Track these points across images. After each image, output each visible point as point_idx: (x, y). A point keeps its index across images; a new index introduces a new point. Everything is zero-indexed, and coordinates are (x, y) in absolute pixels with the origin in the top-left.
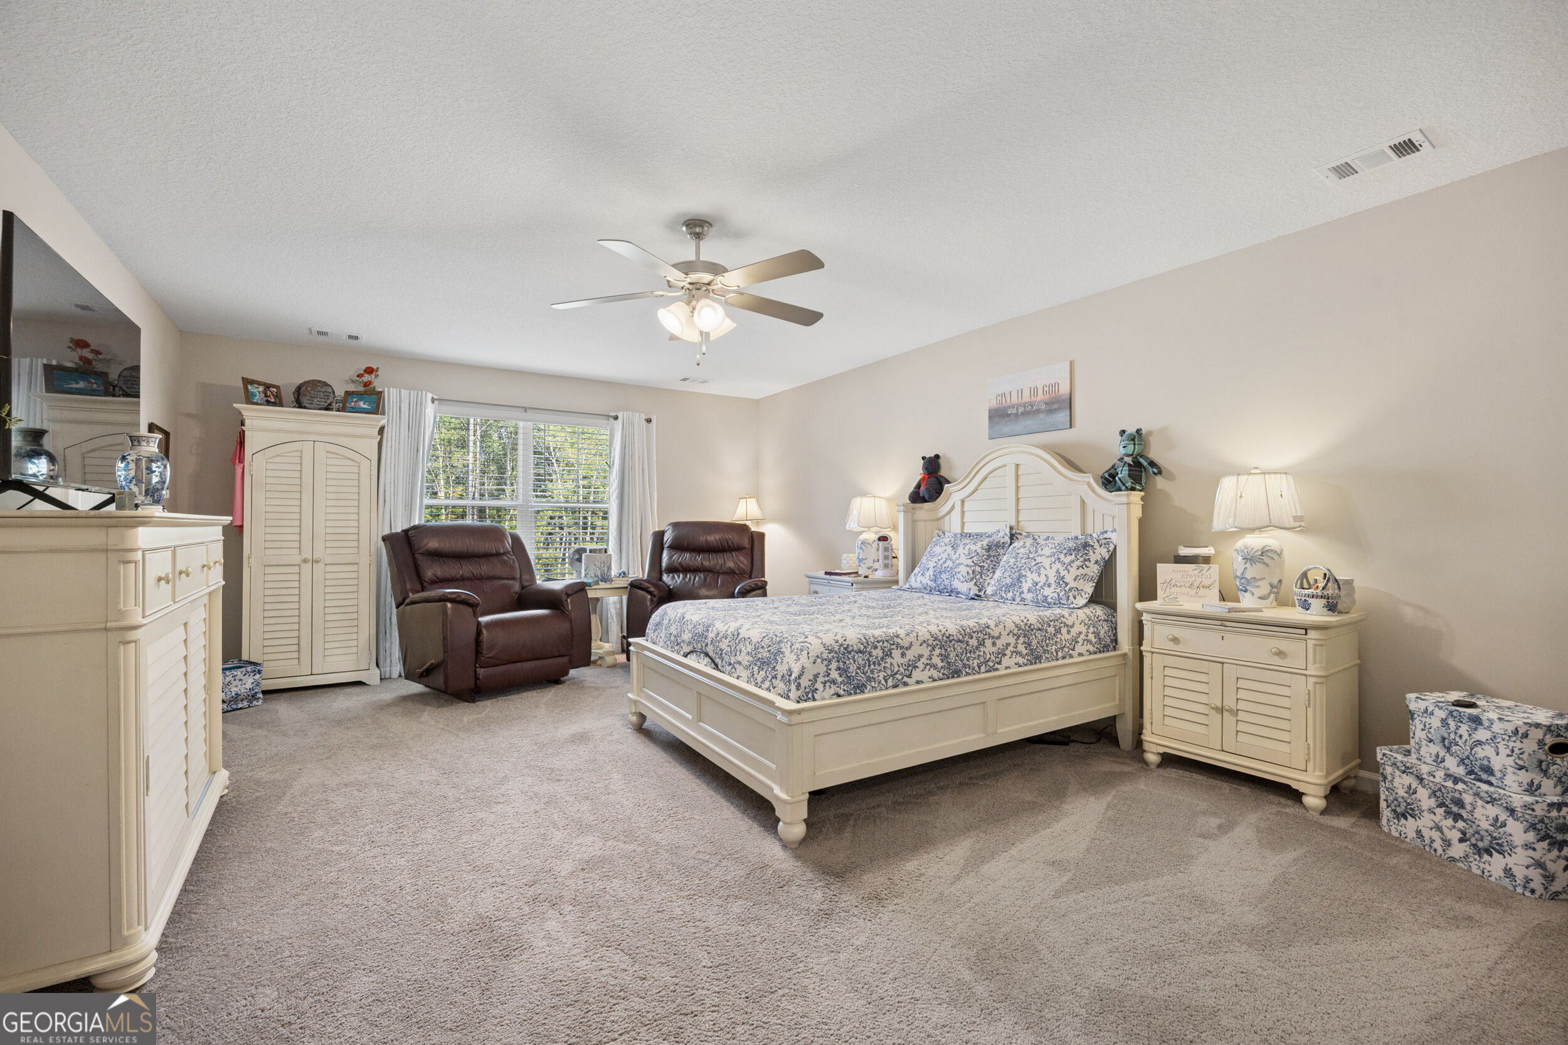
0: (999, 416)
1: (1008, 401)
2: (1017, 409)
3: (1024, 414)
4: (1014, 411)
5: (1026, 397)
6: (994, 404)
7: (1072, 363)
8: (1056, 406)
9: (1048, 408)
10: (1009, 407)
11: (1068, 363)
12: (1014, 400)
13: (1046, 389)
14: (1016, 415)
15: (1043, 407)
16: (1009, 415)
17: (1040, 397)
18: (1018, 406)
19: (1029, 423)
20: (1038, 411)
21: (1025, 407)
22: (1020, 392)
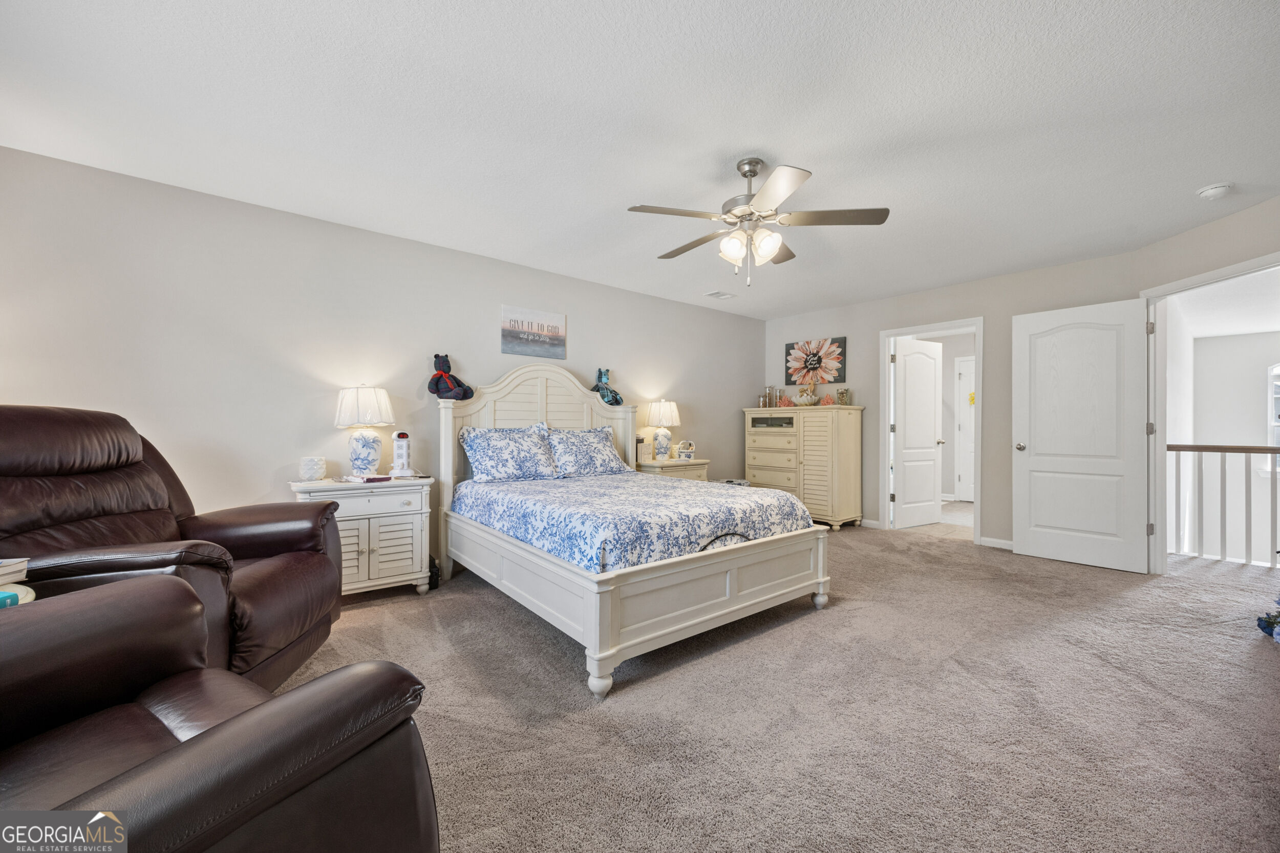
0: (513, 337)
1: (520, 328)
2: (528, 336)
3: (534, 341)
4: (526, 337)
5: (535, 330)
6: (507, 326)
7: (566, 316)
8: (556, 342)
9: (551, 342)
10: (522, 333)
11: (564, 316)
12: (525, 328)
13: (549, 328)
14: (527, 340)
15: (548, 340)
16: (521, 339)
17: (545, 332)
18: (529, 334)
19: (537, 349)
20: (544, 342)
21: (534, 336)
22: (530, 324)
